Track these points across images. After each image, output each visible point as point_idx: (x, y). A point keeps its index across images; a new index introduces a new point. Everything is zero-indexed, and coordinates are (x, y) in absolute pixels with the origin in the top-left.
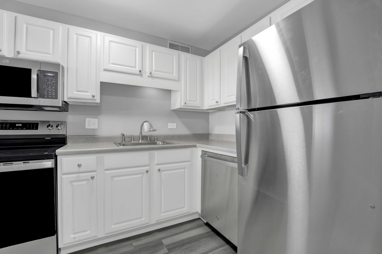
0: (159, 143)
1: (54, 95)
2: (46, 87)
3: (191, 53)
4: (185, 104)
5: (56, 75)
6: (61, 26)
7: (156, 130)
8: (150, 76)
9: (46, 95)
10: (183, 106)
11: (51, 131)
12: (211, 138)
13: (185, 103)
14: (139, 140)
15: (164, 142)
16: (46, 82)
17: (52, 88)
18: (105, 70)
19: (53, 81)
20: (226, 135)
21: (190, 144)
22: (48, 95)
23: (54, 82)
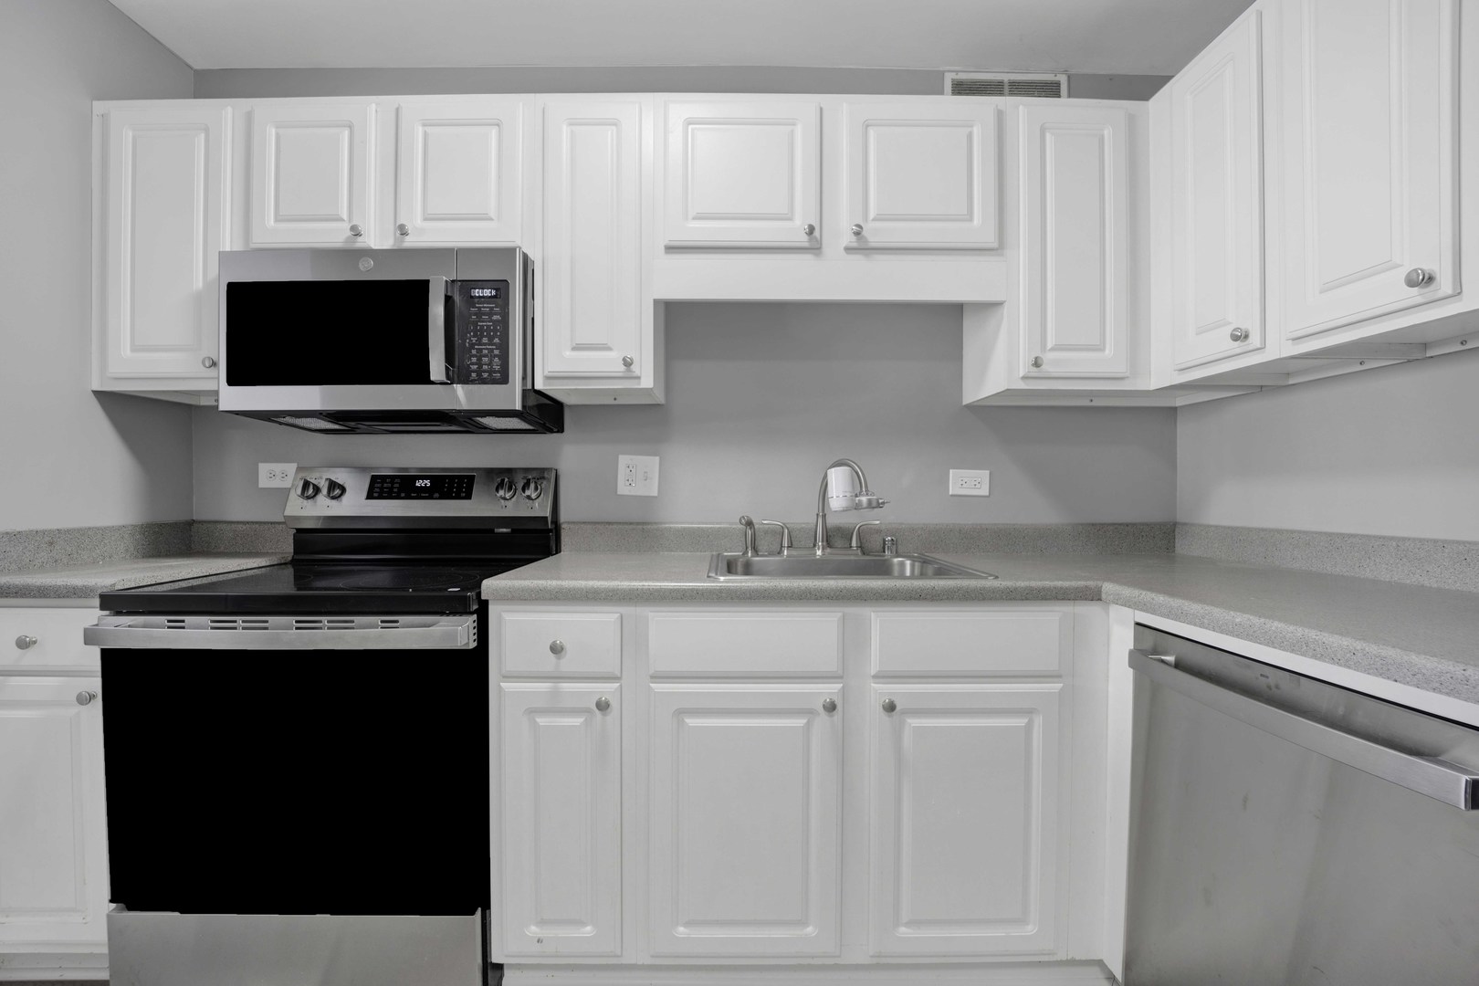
0: (902, 565)
1: (497, 368)
2: (474, 340)
3: (1069, 96)
4: (1035, 369)
5: (501, 289)
6: (521, 104)
7: (883, 503)
8: (855, 245)
9: (474, 372)
10: (1024, 378)
11: (507, 503)
12: (1182, 547)
13: (1037, 363)
14: (815, 546)
15: (925, 562)
16: (475, 324)
17: (491, 339)
18: (671, 249)
19: (495, 317)
20: (1300, 532)
21: (1059, 584)
22: (479, 372)
23: (497, 321)
